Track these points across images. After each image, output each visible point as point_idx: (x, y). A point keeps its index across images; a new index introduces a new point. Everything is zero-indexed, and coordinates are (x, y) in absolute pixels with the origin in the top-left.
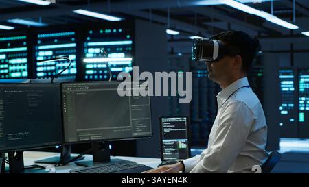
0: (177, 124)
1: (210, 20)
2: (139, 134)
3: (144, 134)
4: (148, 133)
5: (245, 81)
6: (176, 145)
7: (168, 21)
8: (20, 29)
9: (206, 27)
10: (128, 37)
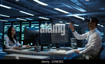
0: (74, 40)
1: (69, 19)
2: (66, 42)
5: (96, 29)
7: (60, 19)
8: (28, 21)
9: (69, 21)
10: (51, 23)
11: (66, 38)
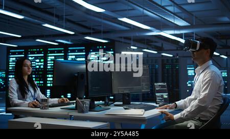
0: (162, 86)
2: (145, 91)
5: (211, 62)
6: (162, 96)
7: (132, 42)
9: (151, 45)
11: (144, 84)
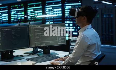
2: (61, 44)
3: (63, 43)
4: (64, 43)
10: (80, 2)
